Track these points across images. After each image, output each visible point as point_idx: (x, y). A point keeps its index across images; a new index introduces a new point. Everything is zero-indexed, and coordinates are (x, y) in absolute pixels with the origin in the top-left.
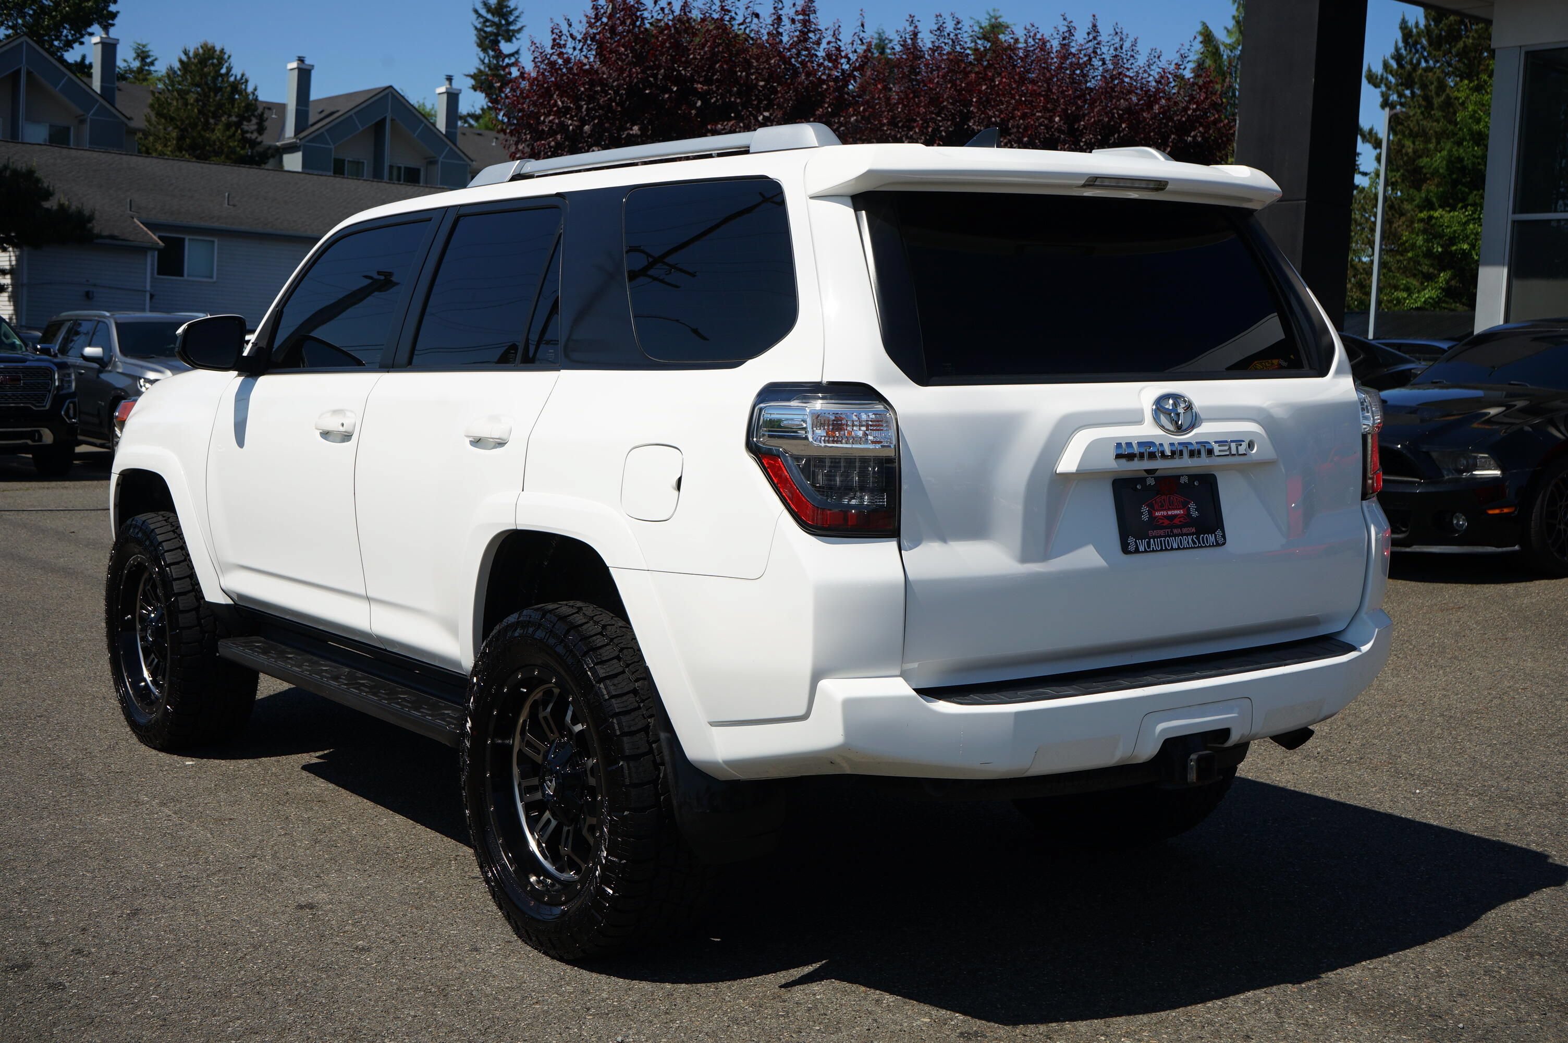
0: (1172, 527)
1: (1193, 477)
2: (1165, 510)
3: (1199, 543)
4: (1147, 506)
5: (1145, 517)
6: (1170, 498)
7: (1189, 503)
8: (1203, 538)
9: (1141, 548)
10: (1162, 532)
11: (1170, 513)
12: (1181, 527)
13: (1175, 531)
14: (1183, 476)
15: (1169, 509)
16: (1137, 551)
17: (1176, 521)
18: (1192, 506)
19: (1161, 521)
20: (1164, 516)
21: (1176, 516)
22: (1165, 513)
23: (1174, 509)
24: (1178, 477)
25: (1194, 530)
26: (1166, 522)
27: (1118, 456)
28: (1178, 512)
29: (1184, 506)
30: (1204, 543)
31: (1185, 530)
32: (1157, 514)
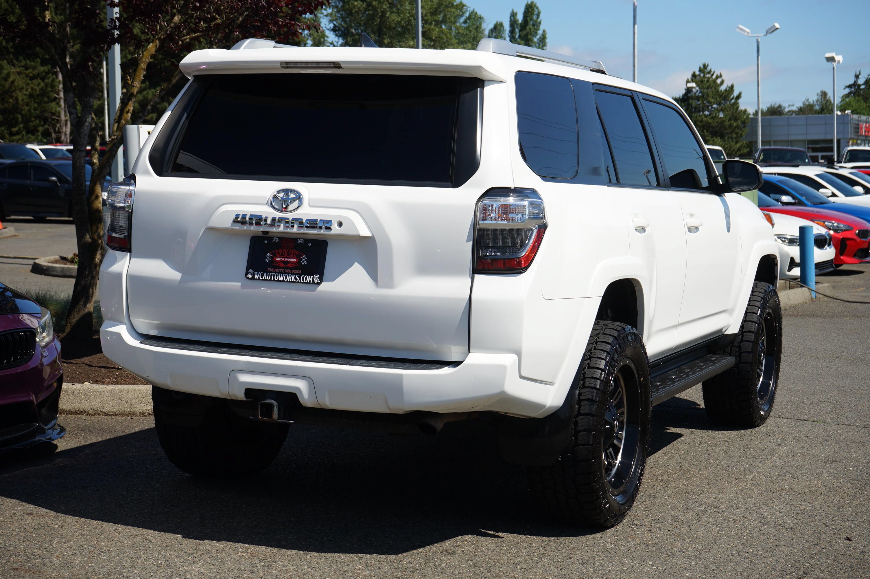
0: (285, 268)
1: (307, 241)
2: (283, 258)
3: (300, 279)
4: (271, 254)
5: (268, 260)
6: (289, 251)
7: (302, 256)
8: (303, 277)
9: (256, 277)
10: (277, 270)
11: (286, 260)
12: (291, 269)
13: (287, 271)
14: (300, 239)
15: (287, 258)
16: (253, 278)
17: (289, 265)
18: (304, 258)
19: (278, 264)
20: (282, 261)
21: (290, 262)
22: (283, 259)
23: (290, 258)
24: (297, 239)
25: (300, 272)
26: (282, 265)
27: (236, 221)
28: (293, 260)
29: (299, 257)
30: (303, 280)
31: (293, 271)
32: (277, 259)
